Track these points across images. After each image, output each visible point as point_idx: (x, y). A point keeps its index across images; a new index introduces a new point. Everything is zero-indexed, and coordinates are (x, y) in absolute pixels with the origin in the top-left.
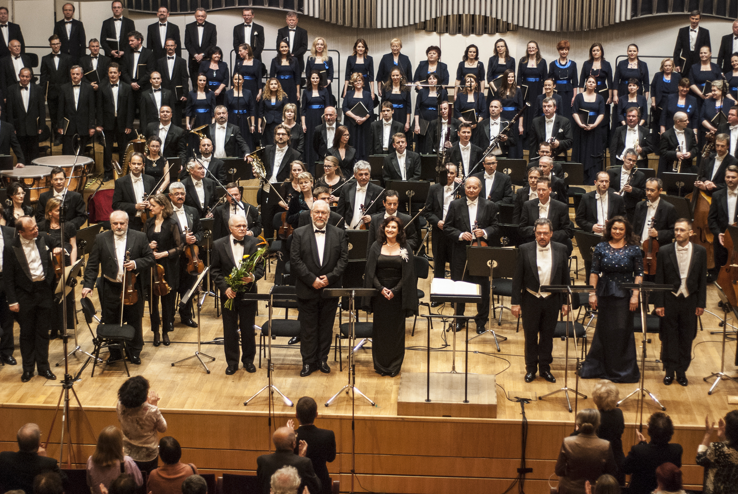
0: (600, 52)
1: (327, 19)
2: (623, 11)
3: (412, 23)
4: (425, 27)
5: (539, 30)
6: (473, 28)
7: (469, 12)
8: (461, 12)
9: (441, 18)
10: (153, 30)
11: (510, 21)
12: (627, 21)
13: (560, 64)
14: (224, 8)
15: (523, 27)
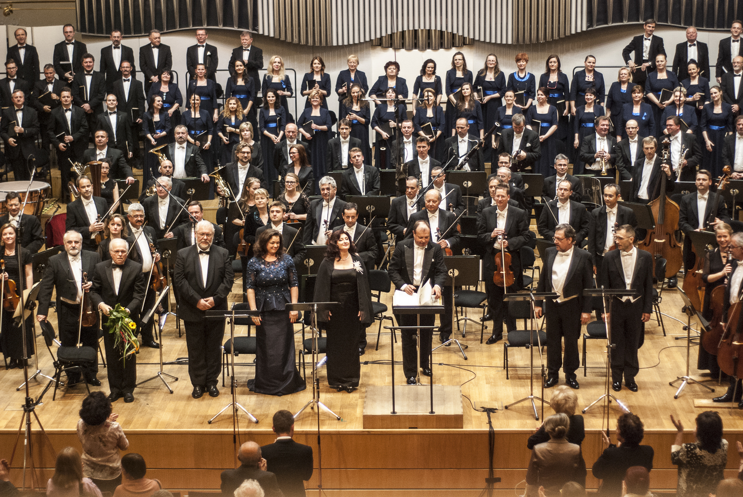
0: (557, 63)
1: (283, 38)
2: (578, 22)
3: (367, 39)
4: (380, 43)
5: (495, 44)
6: (429, 44)
7: (425, 27)
9: (397, 33)
10: (106, 54)
11: (466, 35)
12: (582, 32)
13: (519, 76)
14: (178, 29)
15: (479, 40)
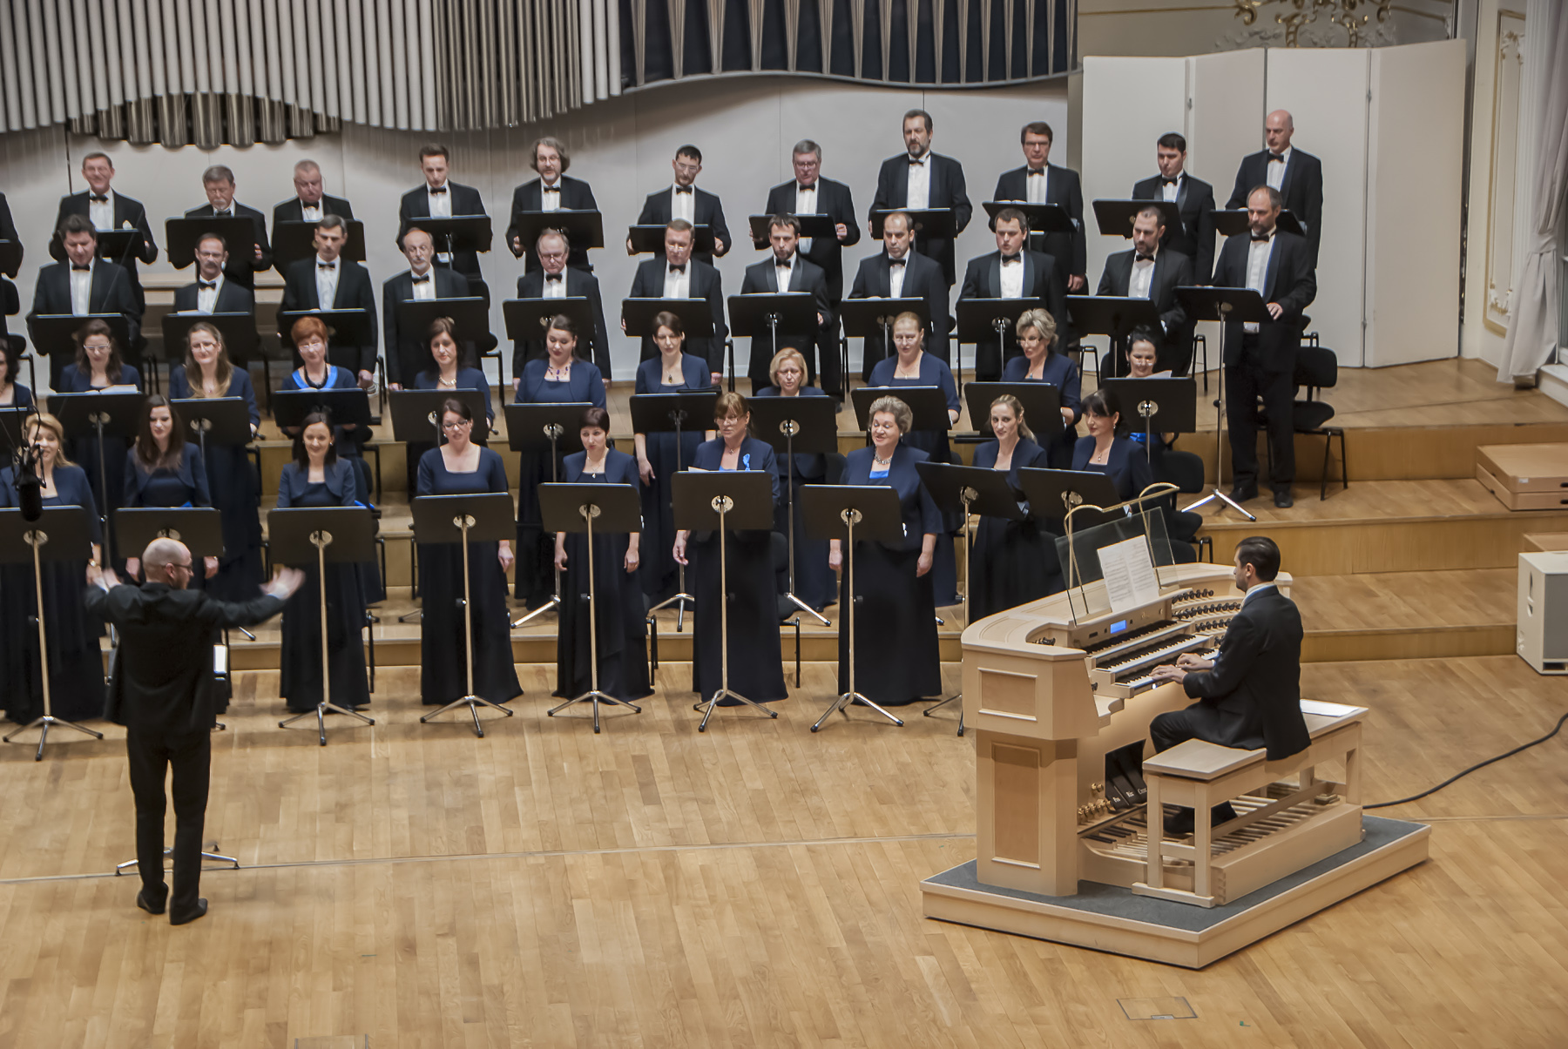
2: (601, 74)
3: (60, 118)
4: (93, 130)
5: (396, 130)
6: (224, 132)
7: (211, 88)
8: (189, 89)
9: (137, 103)
11: (318, 108)
12: (611, 99)
15: (353, 123)
